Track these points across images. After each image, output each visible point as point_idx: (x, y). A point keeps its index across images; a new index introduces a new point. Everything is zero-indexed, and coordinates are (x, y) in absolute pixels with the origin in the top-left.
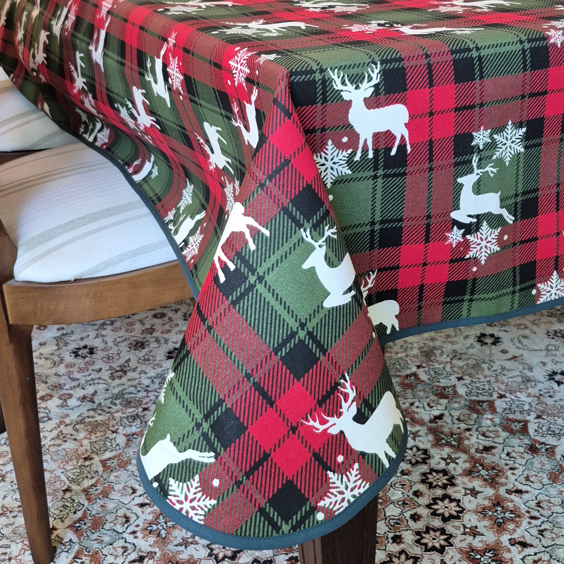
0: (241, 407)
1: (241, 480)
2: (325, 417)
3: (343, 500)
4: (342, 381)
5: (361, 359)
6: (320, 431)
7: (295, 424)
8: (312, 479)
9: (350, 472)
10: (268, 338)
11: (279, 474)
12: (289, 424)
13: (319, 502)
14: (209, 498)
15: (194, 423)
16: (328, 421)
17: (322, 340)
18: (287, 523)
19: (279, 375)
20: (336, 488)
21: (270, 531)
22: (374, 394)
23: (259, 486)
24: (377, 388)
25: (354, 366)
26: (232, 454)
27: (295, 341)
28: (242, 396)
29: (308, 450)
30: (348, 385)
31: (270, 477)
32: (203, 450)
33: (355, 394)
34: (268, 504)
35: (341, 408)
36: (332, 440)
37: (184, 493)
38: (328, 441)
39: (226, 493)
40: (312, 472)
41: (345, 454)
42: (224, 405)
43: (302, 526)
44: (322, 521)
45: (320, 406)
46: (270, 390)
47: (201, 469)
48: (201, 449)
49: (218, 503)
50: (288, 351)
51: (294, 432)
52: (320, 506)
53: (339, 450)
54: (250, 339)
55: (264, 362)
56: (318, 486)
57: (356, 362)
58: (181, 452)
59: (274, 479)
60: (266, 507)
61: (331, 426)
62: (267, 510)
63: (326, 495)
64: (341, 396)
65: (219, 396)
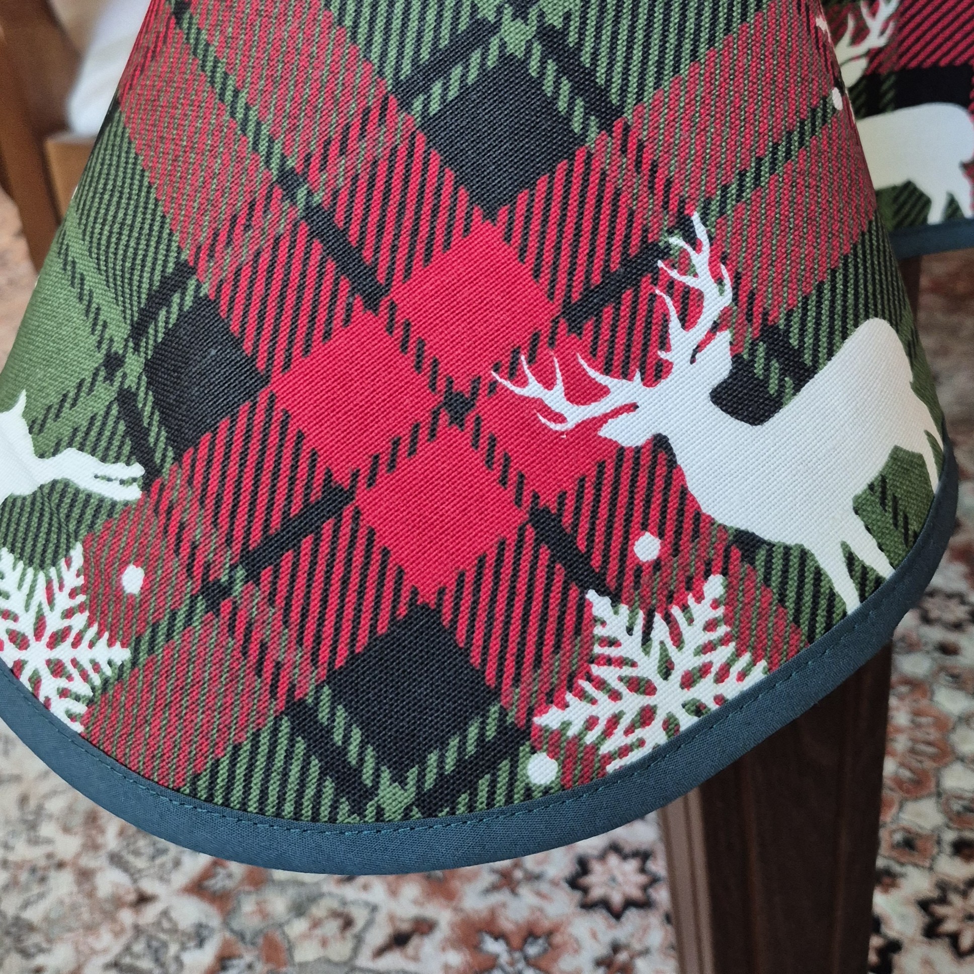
0: (249, 297)
1: (224, 579)
2: (593, 373)
3: (646, 716)
4: (677, 241)
5: (765, 169)
6: (570, 425)
7: (462, 386)
8: (518, 611)
9: (685, 608)
10: (378, 38)
11: (382, 575)
12: (441, 384)
13: (543, 712)
14: (106, 635)
15: (100, 356)
16: (604, 391)
17: (601, 70)
18: (399, 779)
19: (414, 186)
20: (621, 662)
21: (326, 802)
22: (812, 313)
23: (295, 616)
24: (827, 294)
25: (733, 189)
26: (199, 479)
27: (484, 57)
28: (258, 254)
29: (510, 493)
30: (701, 260)
31: (345, 582)
32: (112, 453)
33: (727, 299)
34: (326, 690)
35: (664, 344)
36: (618, 467)
37: (34, 609)
38: (601, 473)
39: (164, 624)
40: (522, 586)
41: (670, 533)
42: (192, 284)
43: (464, 798)
44: (546, 791)
45: (575, 327)
46: (370, 240)
47: (93, 523)
48: (107, 449)
49: (134, 662)
50: (452, 94)
51: (458, 419)
52: (542, 729)
53: (646, 514)
54: (308, 41)
55: (354, 133)
56: (540, 644)
57: (742, 175)
58: (42, 456)
59: (361, 593)
60: (317, 700)
61: (616, 413)
62: (323, 715)
63: (571, 686)
64: (668, 300)
65: (179, 250)
